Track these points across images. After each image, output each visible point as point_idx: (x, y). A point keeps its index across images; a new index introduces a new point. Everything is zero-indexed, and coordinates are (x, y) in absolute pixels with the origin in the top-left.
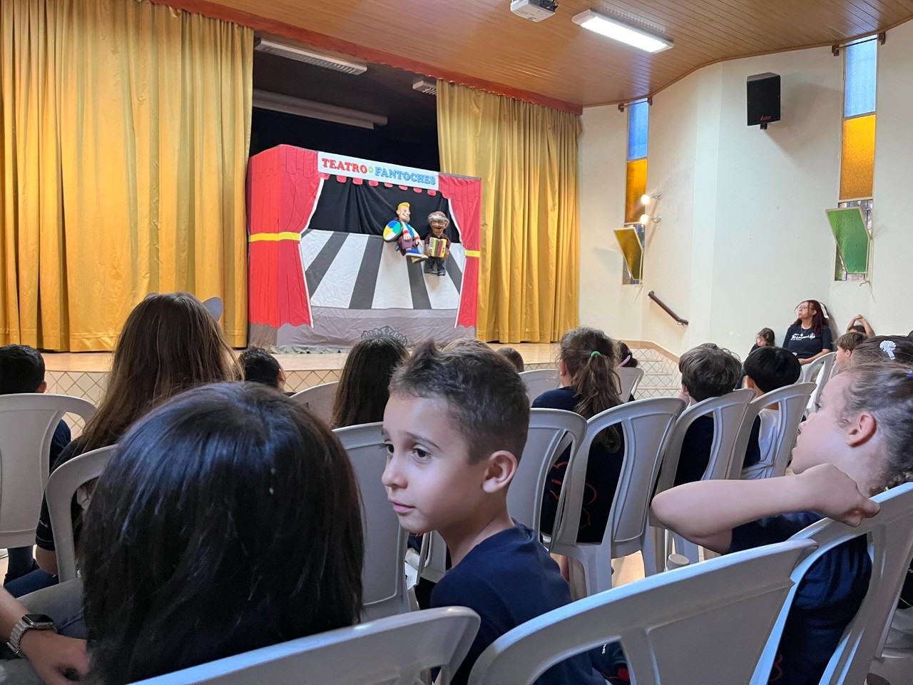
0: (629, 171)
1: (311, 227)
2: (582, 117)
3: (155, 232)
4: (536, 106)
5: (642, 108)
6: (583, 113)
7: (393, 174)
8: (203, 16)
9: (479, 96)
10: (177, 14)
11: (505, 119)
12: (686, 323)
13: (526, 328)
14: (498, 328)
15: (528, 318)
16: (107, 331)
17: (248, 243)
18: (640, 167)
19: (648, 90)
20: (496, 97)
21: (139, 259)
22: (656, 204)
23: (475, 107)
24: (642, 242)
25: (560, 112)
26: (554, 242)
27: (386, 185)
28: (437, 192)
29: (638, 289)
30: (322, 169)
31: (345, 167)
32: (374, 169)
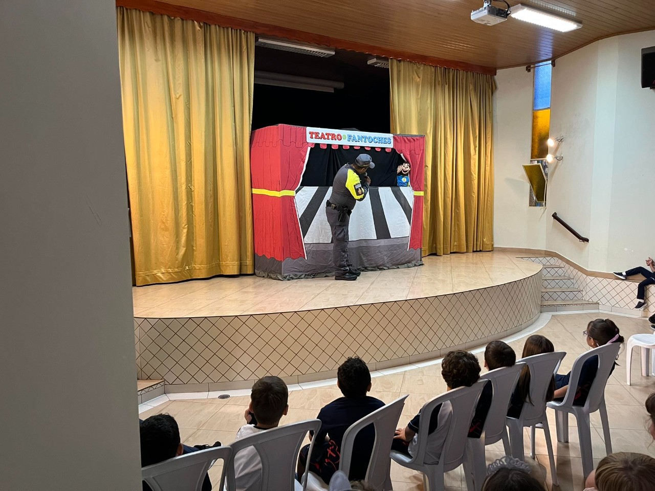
0: (535, 117)
1: (303, 185)
2: (496, 77)
3: (190, 193)
4: (461, 72)
5: (545, 70)
7: (360, 139)
8: (219, 26)
9: (419, 68)
10: (200, 27)
11: (439, 84)
12: (587, 240)
13: (454, 242)
14: (436, 244)
15: (456, 233)
16: (160, 269)
17: (252, 194)
19: (551, 54)
20: (432, 67)
21: (180, 215)
22: (559, 146)
23: (417, 77)
24: (546, 175)
25: (479, 74)
26: (475, 176)
27: (355, 148)
28: (392, 149)
29: (542, 210)
30: (309, 140)
31: (326, 137)
32: (347, 136)
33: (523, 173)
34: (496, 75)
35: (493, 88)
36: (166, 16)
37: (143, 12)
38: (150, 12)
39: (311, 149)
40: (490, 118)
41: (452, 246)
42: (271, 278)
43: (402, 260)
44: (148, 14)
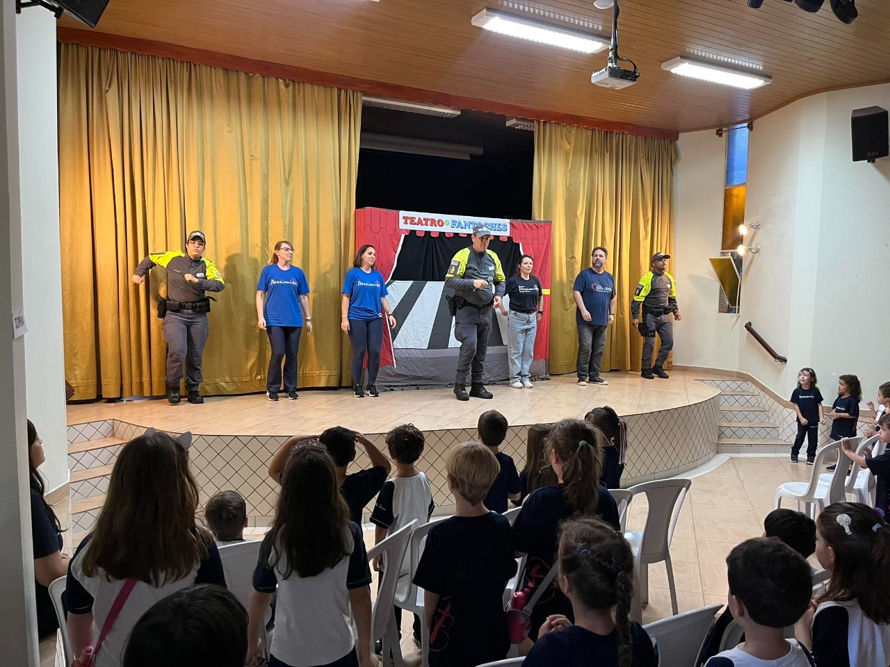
0: (728, 196)
2: (678, 142)
4: (629, 136)
5: (742, 133)
6: (680, 139)
9: (570, 132)
11: (596, 152)
12: (784, 360)
13: (616, 356)
16: (224, 377)
18: (739, 192)
19: (748, 116)
20: (588, 131)
22: (755, 234)
23: (566, 143)
24: (740, 271)
25: (654, 139)
28: (508, 237)
29: (735, 318)
30: (403, 226)
31: (424, 222)
32: (450, 222)
33: (712, 268)
34: (677, 139)
35: (673, 157)
36: (243, 73)
37: (215, 68)
38: (222, 68)
39: (405, 236)
40: (668, 196)
44: (221, 71)
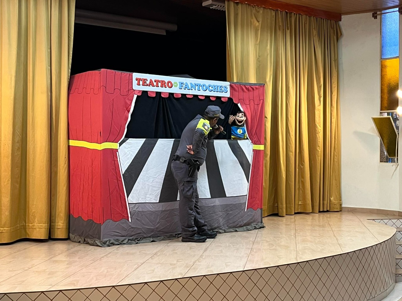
0: (383, 67)
1: (128, 136)
2: (341, 23)
4: (304, 17)
5: (393, 17)
6: (342, 20)
7: (193, 86)
9: (258, 12)
11: (280, 29)
13: (299, 200)
14: (277, 203)
15: (301, 192)
17: (69, 146)
19: (399, 2)
20: (273, 11)
23: (256, 21)
24: (397, 128)
25: (323, 19)
26: (320, 128)
27: (188, 96)
28: (229, 98)
29: (394, 167)
30: (135, 87)
31: (155, 84)
32: (178, 84)
33: (373, 125)
34: (341, 21)
35: (338, 35)
39: (138, 96)
40: (335, 67)
41: (296, 206)
42: (88, 243)
43: (240, 222)
